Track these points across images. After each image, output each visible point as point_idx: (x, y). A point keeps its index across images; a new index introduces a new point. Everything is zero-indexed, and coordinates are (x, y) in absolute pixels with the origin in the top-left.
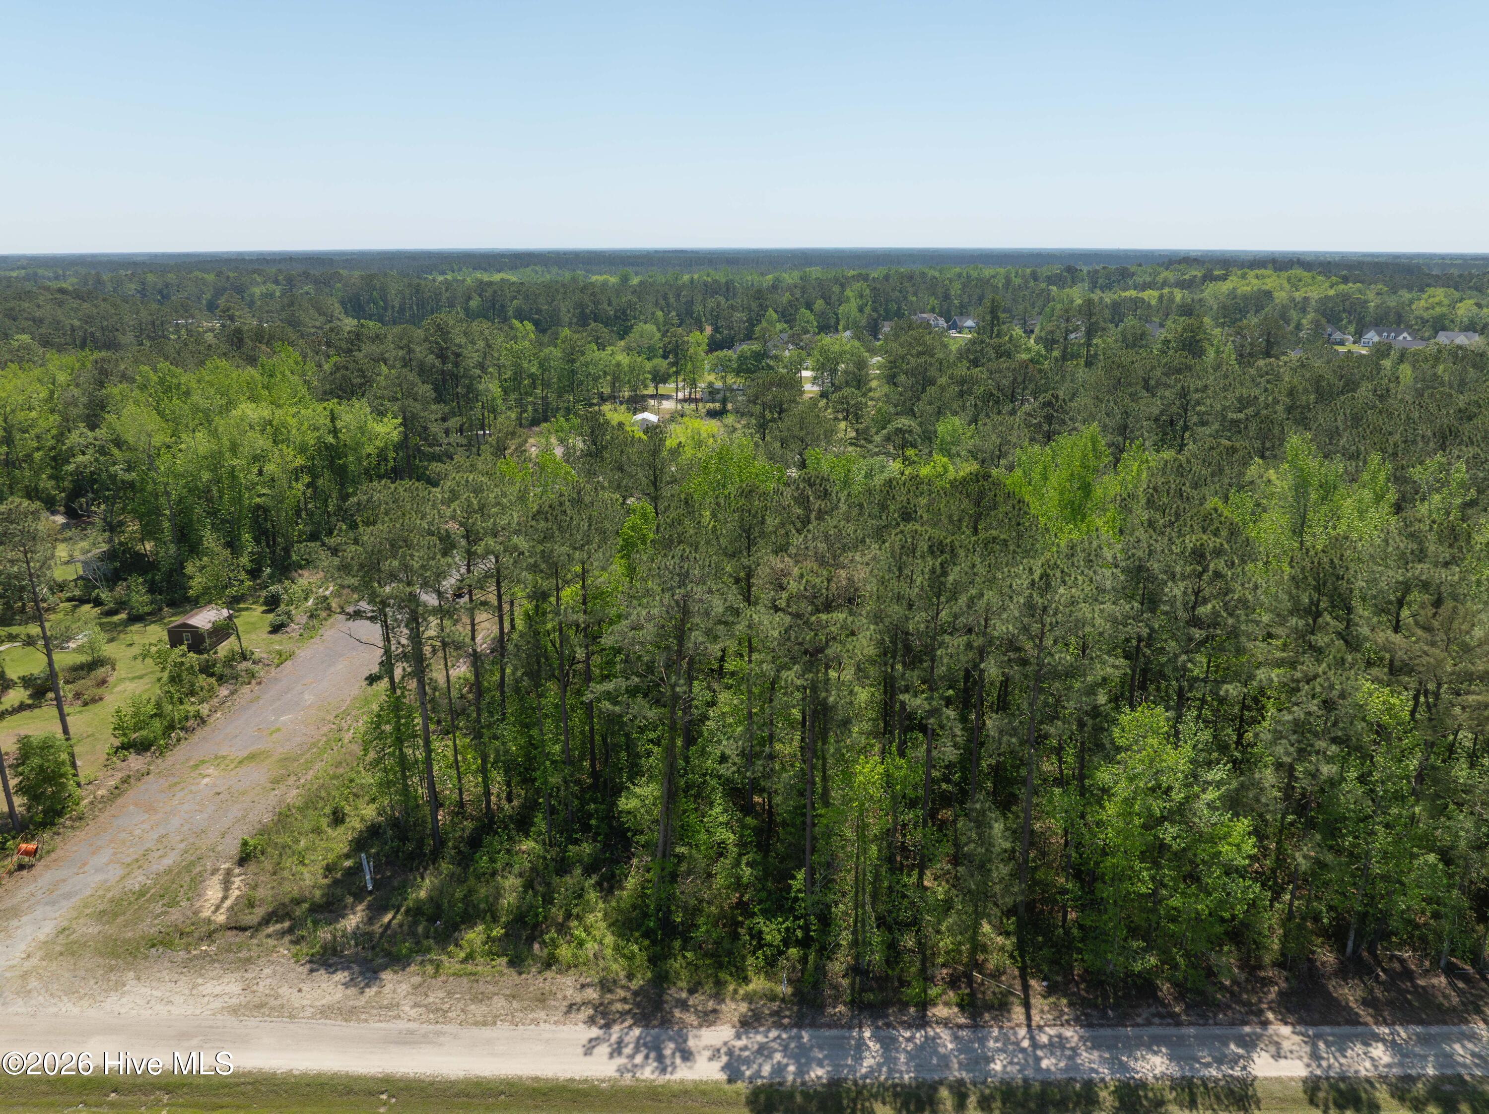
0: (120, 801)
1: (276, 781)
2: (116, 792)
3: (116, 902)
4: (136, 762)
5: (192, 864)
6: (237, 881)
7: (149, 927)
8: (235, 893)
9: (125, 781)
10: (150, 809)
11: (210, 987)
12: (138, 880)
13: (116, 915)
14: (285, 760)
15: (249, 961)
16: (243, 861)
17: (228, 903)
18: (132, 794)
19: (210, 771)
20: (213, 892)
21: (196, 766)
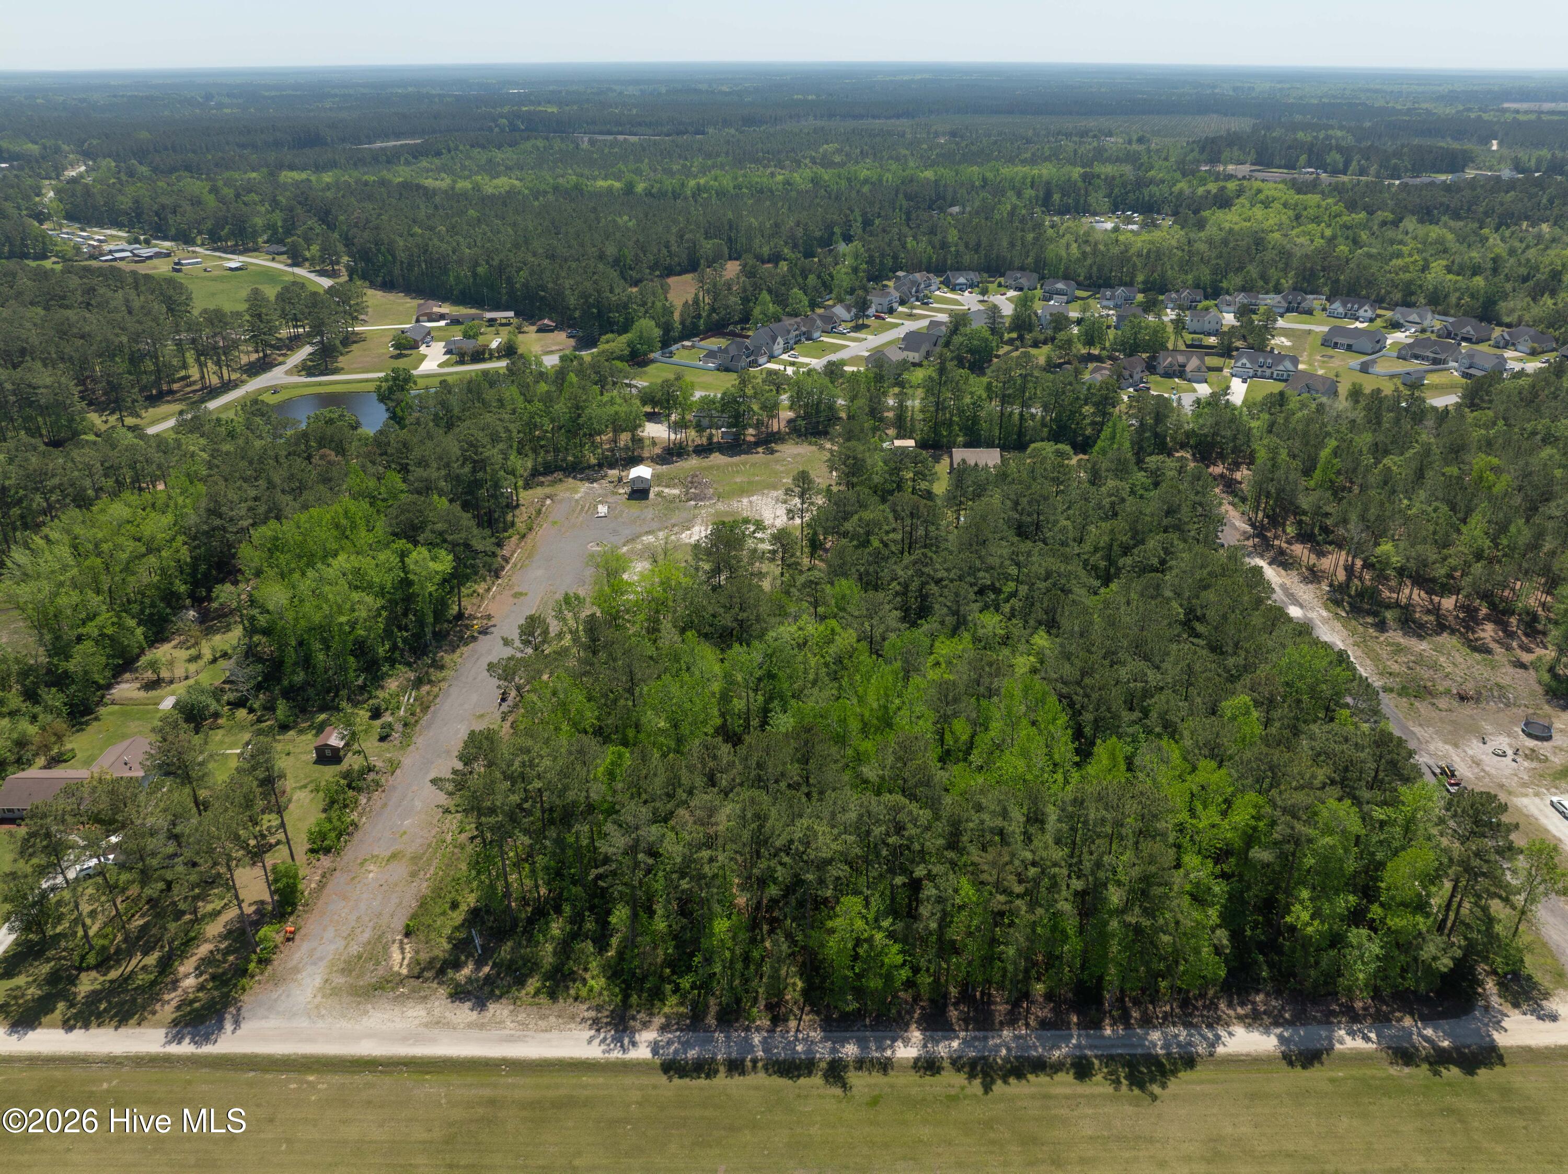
0: (326, 891)
1: (414, 875)
2: (322, 885)
3: (346, 962)
4: (326, 861)
5: (380, 937)
6: (407, 947)
7: (370, 978)
8: (408, 956)
9: (323, 876)
10: (345, 898)
11: (411, 1013)
12: (354, 949)
13: (350, 971)
14: (415, 859)
15: (425, 997)
16: (407, 935)
17: (406, 962)
18: (330, 886)
19: (372, 867)
20: (396, 956)
21: (362, 864)
